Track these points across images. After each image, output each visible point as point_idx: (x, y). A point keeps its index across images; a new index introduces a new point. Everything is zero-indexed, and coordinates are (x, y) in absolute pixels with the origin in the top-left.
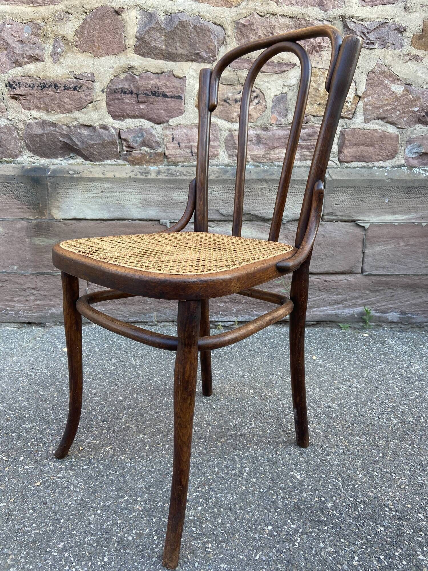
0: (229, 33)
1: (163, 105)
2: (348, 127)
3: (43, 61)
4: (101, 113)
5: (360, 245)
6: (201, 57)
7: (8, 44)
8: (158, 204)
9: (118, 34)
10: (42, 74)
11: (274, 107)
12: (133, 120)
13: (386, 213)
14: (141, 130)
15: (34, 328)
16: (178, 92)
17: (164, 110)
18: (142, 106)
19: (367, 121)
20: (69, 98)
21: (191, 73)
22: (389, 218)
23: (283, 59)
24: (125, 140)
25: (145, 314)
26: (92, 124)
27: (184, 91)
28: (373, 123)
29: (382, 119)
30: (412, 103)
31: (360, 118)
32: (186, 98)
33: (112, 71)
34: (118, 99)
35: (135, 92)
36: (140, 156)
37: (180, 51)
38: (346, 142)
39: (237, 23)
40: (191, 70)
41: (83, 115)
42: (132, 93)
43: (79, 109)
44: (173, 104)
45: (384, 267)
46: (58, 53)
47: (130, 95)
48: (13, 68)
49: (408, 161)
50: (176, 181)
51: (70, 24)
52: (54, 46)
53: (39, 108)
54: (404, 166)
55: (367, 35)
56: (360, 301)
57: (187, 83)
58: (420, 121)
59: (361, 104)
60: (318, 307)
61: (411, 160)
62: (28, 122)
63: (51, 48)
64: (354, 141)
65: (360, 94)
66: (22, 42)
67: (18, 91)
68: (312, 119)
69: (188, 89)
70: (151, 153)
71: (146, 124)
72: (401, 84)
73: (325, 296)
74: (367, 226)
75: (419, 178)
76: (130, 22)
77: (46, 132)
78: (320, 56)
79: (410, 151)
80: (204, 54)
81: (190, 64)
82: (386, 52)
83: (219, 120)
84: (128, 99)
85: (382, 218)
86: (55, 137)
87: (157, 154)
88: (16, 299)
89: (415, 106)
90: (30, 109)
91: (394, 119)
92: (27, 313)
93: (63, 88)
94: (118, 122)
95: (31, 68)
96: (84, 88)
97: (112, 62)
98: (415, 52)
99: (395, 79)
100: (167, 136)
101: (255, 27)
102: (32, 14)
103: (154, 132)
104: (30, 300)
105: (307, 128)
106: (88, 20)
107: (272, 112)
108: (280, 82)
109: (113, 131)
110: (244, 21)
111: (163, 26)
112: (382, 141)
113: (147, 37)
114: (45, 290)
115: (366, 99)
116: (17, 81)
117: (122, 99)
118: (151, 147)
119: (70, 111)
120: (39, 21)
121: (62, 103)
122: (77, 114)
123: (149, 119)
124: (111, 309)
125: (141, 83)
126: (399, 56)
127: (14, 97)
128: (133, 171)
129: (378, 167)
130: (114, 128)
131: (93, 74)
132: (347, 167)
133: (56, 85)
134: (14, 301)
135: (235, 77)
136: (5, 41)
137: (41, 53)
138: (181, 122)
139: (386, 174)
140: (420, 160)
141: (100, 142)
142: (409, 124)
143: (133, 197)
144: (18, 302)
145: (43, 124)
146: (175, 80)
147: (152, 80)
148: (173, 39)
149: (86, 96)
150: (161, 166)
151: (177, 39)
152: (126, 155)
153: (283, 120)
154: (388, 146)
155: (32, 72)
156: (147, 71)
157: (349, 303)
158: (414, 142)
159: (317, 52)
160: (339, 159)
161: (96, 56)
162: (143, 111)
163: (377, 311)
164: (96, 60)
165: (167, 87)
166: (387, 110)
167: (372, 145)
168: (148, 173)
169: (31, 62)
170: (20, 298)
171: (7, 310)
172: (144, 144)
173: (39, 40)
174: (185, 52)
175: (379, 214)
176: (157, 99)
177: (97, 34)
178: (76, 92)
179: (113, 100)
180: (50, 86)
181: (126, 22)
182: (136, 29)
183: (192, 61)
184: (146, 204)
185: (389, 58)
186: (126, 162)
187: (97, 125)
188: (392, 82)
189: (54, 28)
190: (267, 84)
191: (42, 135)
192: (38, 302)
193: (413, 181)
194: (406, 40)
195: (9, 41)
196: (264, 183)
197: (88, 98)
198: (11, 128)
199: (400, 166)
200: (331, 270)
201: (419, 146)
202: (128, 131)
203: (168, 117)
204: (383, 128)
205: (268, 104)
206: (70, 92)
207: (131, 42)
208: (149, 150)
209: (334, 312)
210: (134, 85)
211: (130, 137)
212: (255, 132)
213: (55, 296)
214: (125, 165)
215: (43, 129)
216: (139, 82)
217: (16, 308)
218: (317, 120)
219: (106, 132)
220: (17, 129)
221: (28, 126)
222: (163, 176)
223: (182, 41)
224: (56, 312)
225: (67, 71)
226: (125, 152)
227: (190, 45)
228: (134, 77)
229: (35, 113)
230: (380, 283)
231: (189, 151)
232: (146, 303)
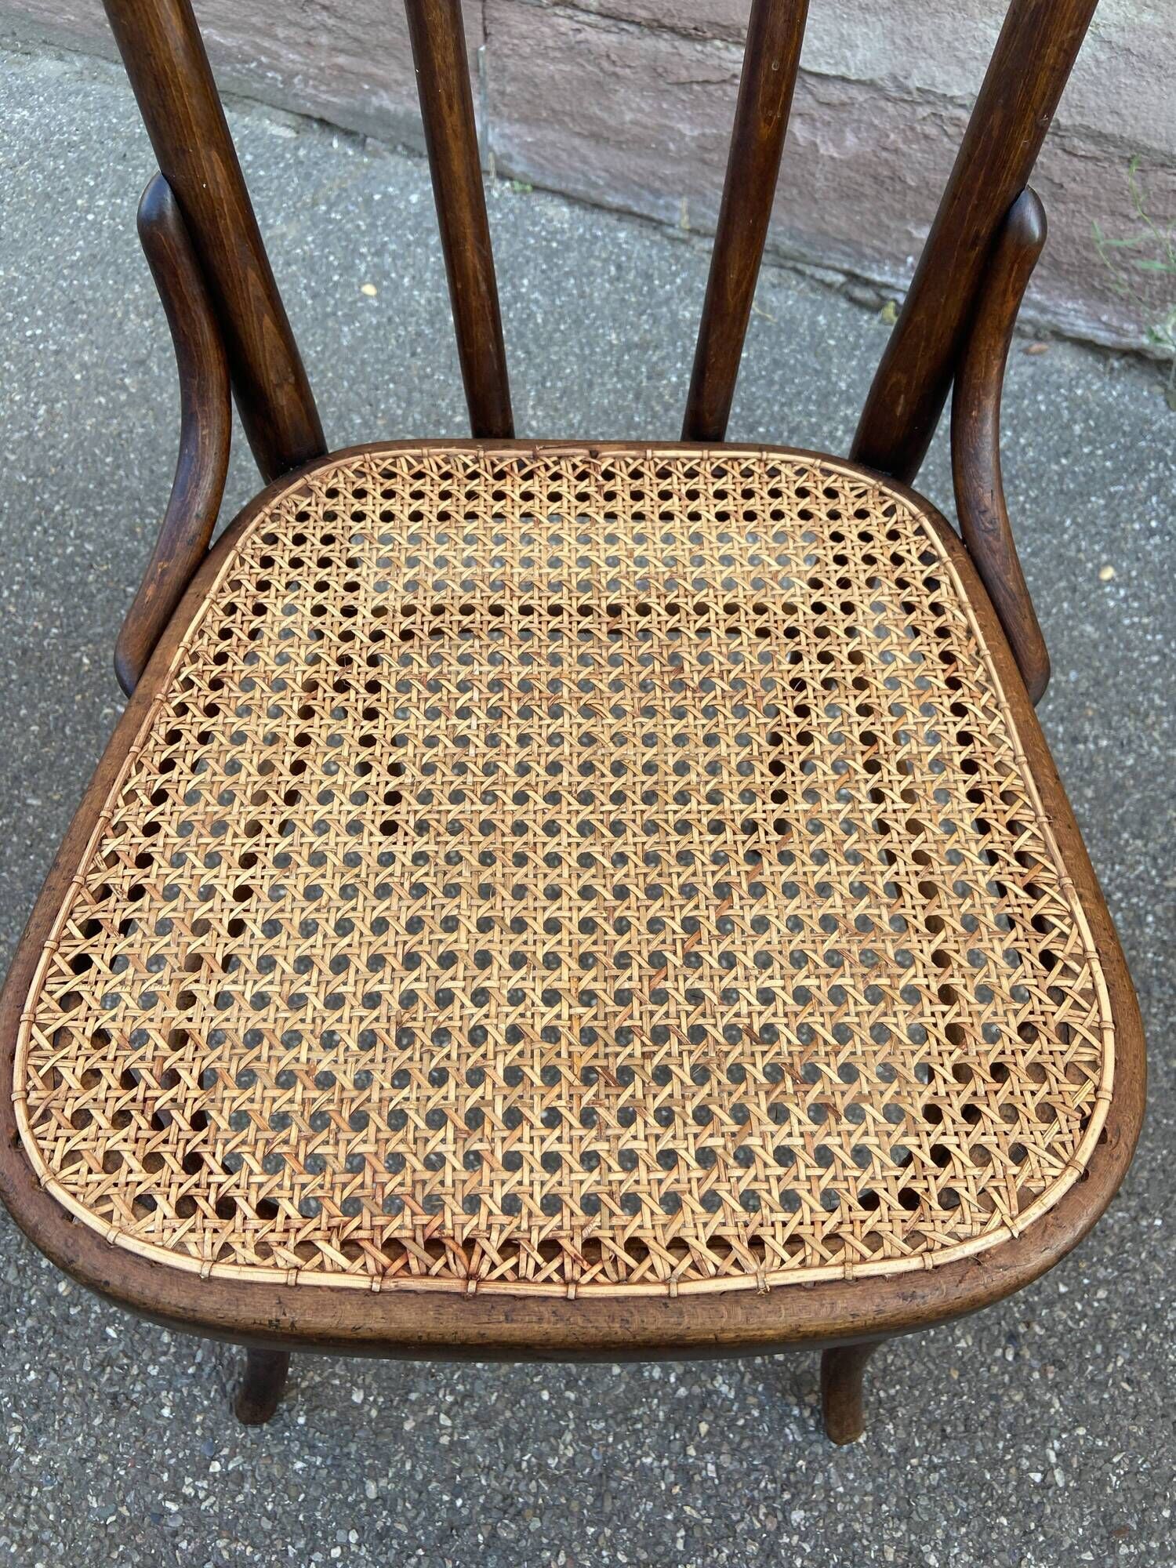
15: (335, 144)
25: (657, 194)
88: (281, 32)
92: (315, 87)
104: (321, 45)
114: (357, 22)
124: (553, 144)
134: (275, 38)
144: (290, 43)
170: (291, 32)
171: (260, 64)
192: (341, 60)
213: (388, 49)
217: (285, 64)
224: (391, 107)
232: (663, 154)
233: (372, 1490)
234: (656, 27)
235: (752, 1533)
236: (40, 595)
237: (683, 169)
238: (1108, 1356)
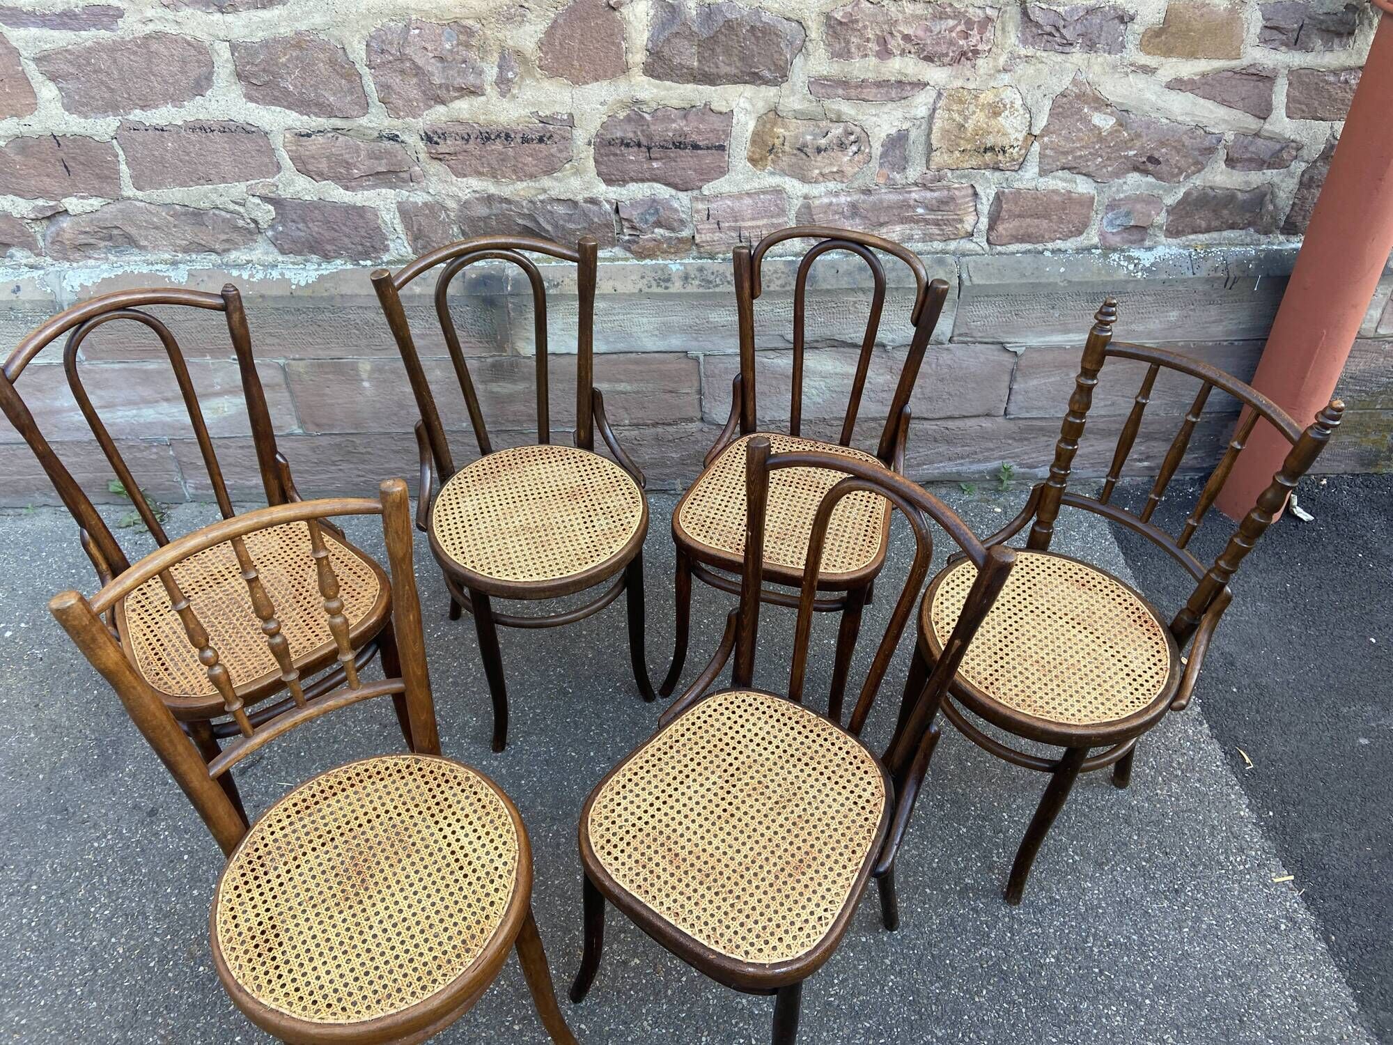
0: (813, 35)
1: (692, 162)
2: (1009, 187)
3: (483, 95)
4: (586, 179)
5: (1007, 378)
6: (761, 78)
7: (419, 68)
8: (684, 330)
9: (613, 43)
10: (482, 117)
11: (884, 155)
12: (640, 185)
13: (1052, 332)
14: (653, 204)
16: (719, 139)
17: (695, 170)
18: (655, 165)
19: (1043, 173)
20: (532, 155)
21: (742, 105)
22: (1057, 339)
23: (906, 75)
24: (626, 220)
25: (664, 480)
26: (571, 197)
27: (728, 135)
28: (1054, 178)
29: (1069, 169)
30: (1127, 145)
31: (1032, 169)
32: (733, 146)
33: (603, 109)
34: (616, 155)
35: (644, 142)
36: (652, 244)
37: (725, 69)
38: (1003, 214)
39: (828, 17)
40: (742, 100)
41: (556, 184)
42: (639, 145)
43: (550, 171)
44: (708, 158)
45: (1039, 408)
46: (509, 80)
47: (636, 149)
48: (431, 107)
49: (1104, 238)
50: (714, 294)
51: (528, 28)
52: (500, 67)
53: (479, 174)
54: (1097, 248)
55: (1063, 31)
56: (997, 454)
57: (734, 121)
58: (1136, 169)
59: (1036, 147)
60: (932, 463)
61: (1110, 236)
62: (464, 198)
63: (496, 69)
64: (1017, 211)
65: (1036, 131)
66: (441, 59)
67: (442, 148)
68: (949, 174)
69: (736, 130)
70: (671, 238)
71: (663, 191)
72: (1112, 114)
73: (942, 448)
74: (1020, 351)
75: (1116, 278)
76: (635, 24)
77: (495, 211)
78: (974, 67)
79: (1111, 223)
80: (766, 73)
81: (740, 88)
82: (1093, 60)
83: (787, 178)
84: (632, 155)
85: (1047, 339)
86: (509, 218)
87: (680, 240)
89: (1131, 148)
90: (465, 176)
91: (1092, 169)
93: (520, 141)
94: (614, 189)
95: (463, 108)
96: (556, 138)
97: (604, 93)
98: (1144, 59)
99: (1101, 104)
100: (698, 211)
101: (861, 25)
102: (457, 10)
103: (676, 205)
105: (939, 189)
106: (561, 21)
107: (881, 165)
108: (899, 114)
109: (608, 206)
110: (841, 14)
111: (695, 29)
112: (1064, 209)
113: (666, 50)
115: (1046, 139)
116: (440, 131)
117: (623, 155)
118: (672, 229)
119: (532, 177)
120: (470, 22)
121: (520, 165)
122: (546, 182)
123: (668, 184)
125: (657, 128)
126: (1115, 67)
127: (437, 158)
128: (643, 277)
129: (1053, 252)
130: (608, 202)
131: (571, 115)
132: (1000, 253)
133: (507, 136)
135: (820, 109)
136: (414, 63)
137: (478, 82)
138: (723, 190)
139: (1062, 270)
140: (1125, 235)
141: (585, 225)
142: (1117, 174)
143: (645, 320)
145: (489, 199)
146: (713, 118)
147: (674, 121)
148: (713, 50)
149: (560, 151)
150: (686, 261)
151: (718, 50)
152: (629, 241)
153: (898, 176)
154: (1074, 216)
155: (465, 116)
156: (665, 106)
157: (980, 456)
158: (1119, 207)
159: (968, 59)
160: (988, 240)
161: (577, 81)
162: (657, 172)
163: (1021, 465)
164: (579, 91)
165: (699, 132)
166: (1081, 157)
167: (1046, 216)
168: (668, 280)
169: (462, 96)
172: (658, 224)
173: (473, 55)
174: (734, 71)
175: (1042, 334)
176: (681, 152)
177: (577, 46)
178: (543, 145)
179: (607, 155)
180: (498, 136)
181: (630, 22)
182: (646, 35)
183: (746, 82)
184: (666, 330)
185: (1097, 69)
186: (628, 255)
187: (580, 198)
188: (1096, 109)
189: (500, 35)
190: (875, 119)
191: (489, 217)
193: (1105, 284)
194: (1131, 38)
195: (420, 62)
196: (861, 295)
197: (564, 155)
198: (433, 209)
199: (1088, 249)
200: (956, 414)
201: (1128, 214)
202: (632, 205)
203: (701, 180)
204: (1069, 186)
205: (873, 151)
206: (532, 146)
207: (638, 57)
208: (667, 234)
209: (954, 470)
210: (643, 131)
211: (635, 215)
212: (849, 199)
214: (626, 259)
215: (490, 207)
216: (652, 127)
218: (957, 177)
219: (595, 208)
220: (446, 209)
221: (466, 205)
222: (693, 287)
223: (728, 51)
225: (527, 111)
226: (627, 238)
227: (742, 59)
228: (643, 117)
229: (475, 183)
230: (1031, 429)
231: (734, 234)
232: (666, 466)
233: (888, 962)
234: (655, 425)
235: (1004, 916)
236: (534, 738)
237: (673, 470)
238: (1070, 818)
